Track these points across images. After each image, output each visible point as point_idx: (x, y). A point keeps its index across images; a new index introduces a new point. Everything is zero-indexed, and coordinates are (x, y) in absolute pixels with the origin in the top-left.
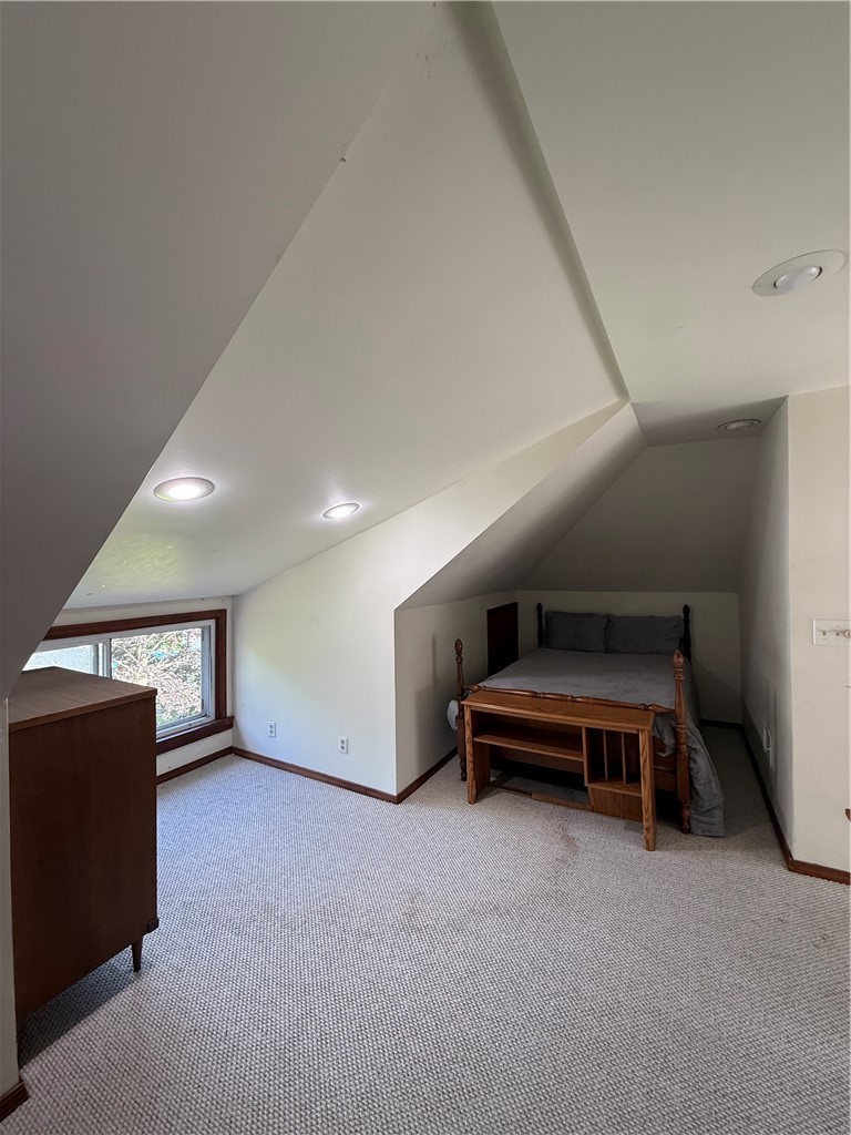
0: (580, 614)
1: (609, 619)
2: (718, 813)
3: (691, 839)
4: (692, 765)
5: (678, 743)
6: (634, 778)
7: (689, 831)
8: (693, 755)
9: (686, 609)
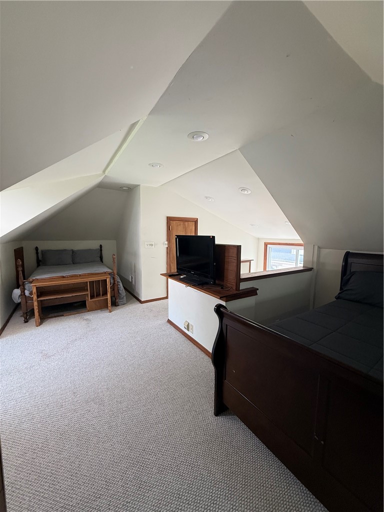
0: (60, 250)
1: (73, 251)
2: (125, 298)
3: (119, 307)
4: (119, 286)
5: (114, 281)
6: (105, 293)
7: (118, 305)
8: (119, 283)
9: (101, 246)
